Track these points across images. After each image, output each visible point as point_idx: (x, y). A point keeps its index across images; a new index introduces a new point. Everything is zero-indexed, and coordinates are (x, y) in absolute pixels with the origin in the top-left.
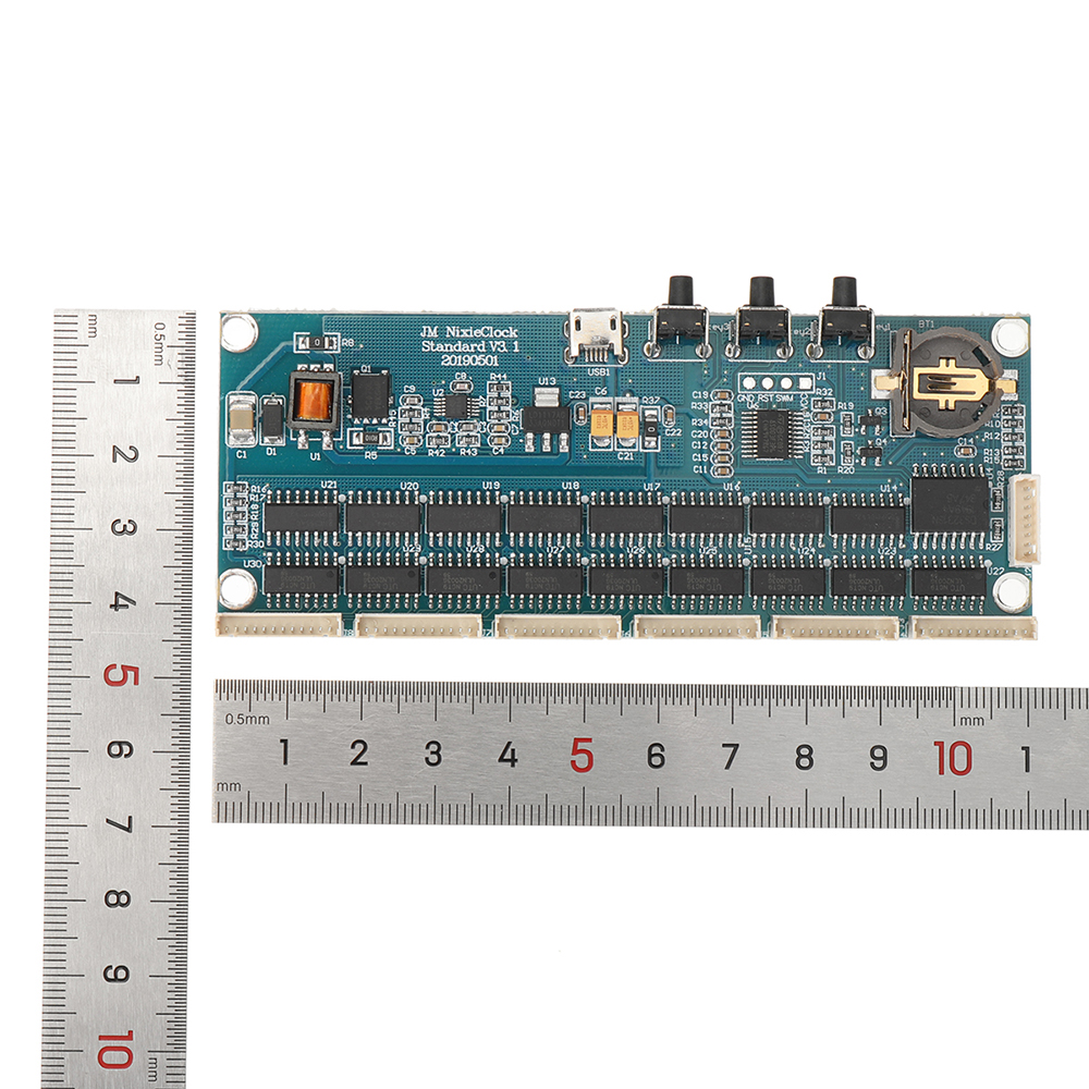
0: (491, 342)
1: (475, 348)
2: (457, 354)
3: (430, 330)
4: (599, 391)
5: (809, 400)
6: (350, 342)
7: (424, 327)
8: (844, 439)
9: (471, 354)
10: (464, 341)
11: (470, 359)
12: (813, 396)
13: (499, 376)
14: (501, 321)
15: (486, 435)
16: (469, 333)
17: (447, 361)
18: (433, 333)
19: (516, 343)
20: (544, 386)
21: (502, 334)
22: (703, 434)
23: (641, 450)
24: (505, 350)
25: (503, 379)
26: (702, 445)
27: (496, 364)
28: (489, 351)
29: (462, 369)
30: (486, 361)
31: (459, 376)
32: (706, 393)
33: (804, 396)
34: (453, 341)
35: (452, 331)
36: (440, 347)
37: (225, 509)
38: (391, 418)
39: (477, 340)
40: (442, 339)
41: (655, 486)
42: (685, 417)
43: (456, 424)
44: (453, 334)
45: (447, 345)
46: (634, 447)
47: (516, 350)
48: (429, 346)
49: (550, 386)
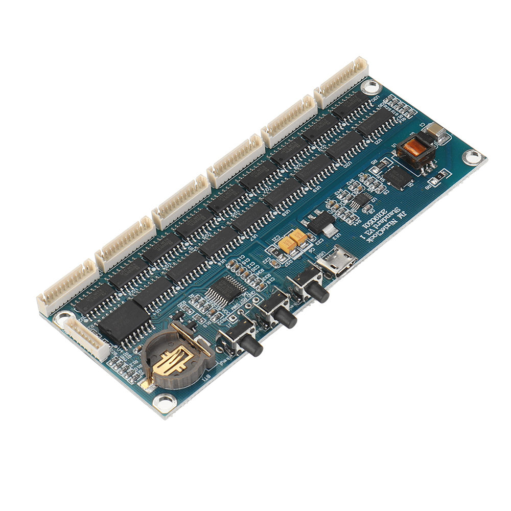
0: (374, 231)
1: (378, 224)
2: (382, 217)
3: (402, 215)
4: (313, 250)
5: (224, 314)
6: (427, 188)
7: (406, 215)
8: (195, 313)
9: (377, 221)
10: (385, 223)
11: (375, 219)
12: (224, 317)
13: (357, 223)
14: (379, 240)
15: (339, 202)
16: (387, 227)
17: (383, 212)
18: (400, 216)
19: (364, 238)
20: (336, 234)
21: (374, 236)
22: (254, 269)
23: (272, 245)
24: (366, 233)
25: (355, 223)
26: (250, 266)
27: (363, 226)
28: (371, 227)
29: (374, 214)
30: (368, 223)
31: (373, 211)
32: (269, 283)
33: (228, 313)
34: (389, 220)
35: (394, 222)
36: (392, 213)
37: (406, 105)
38: (381, 179)
39: (380, 227)
40: (395, 216)
41: (253, 238)
42: (269, 269)
43: (354, 196)
44: (392, 221)
45: (390, 216)
46: (277, 244)
47: (361, 236)
48: (396, 210)
49: (334, 236)
